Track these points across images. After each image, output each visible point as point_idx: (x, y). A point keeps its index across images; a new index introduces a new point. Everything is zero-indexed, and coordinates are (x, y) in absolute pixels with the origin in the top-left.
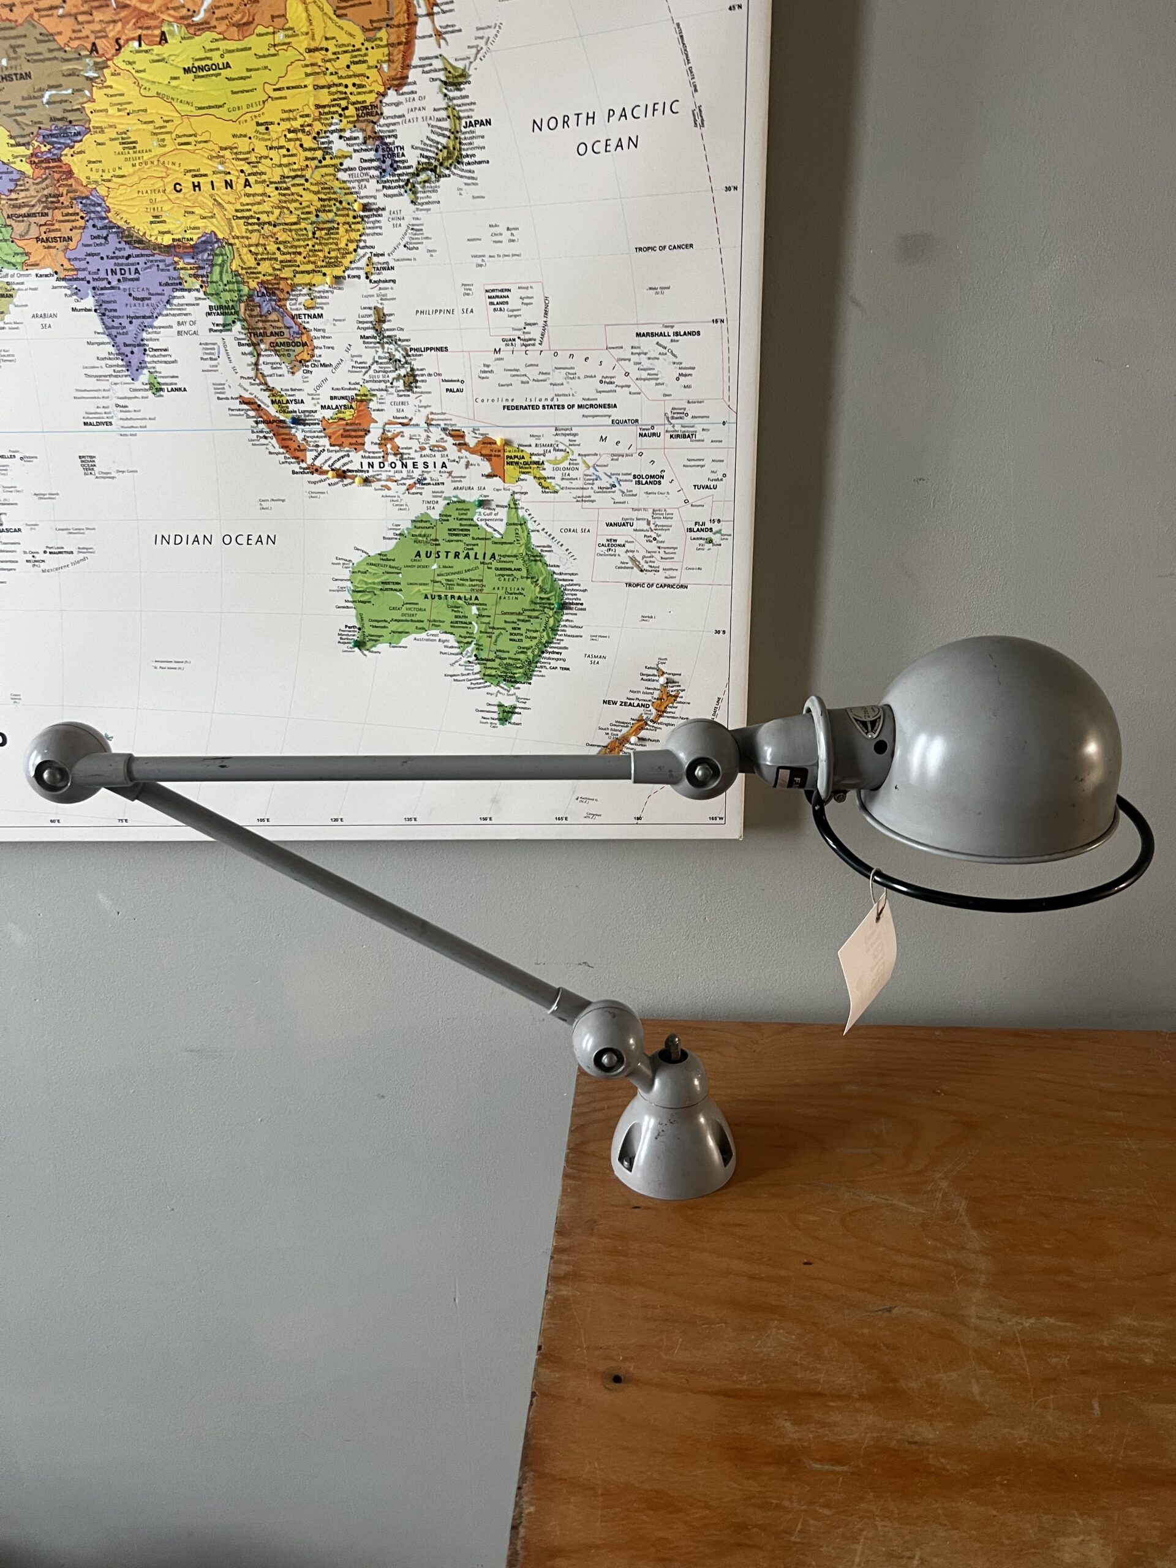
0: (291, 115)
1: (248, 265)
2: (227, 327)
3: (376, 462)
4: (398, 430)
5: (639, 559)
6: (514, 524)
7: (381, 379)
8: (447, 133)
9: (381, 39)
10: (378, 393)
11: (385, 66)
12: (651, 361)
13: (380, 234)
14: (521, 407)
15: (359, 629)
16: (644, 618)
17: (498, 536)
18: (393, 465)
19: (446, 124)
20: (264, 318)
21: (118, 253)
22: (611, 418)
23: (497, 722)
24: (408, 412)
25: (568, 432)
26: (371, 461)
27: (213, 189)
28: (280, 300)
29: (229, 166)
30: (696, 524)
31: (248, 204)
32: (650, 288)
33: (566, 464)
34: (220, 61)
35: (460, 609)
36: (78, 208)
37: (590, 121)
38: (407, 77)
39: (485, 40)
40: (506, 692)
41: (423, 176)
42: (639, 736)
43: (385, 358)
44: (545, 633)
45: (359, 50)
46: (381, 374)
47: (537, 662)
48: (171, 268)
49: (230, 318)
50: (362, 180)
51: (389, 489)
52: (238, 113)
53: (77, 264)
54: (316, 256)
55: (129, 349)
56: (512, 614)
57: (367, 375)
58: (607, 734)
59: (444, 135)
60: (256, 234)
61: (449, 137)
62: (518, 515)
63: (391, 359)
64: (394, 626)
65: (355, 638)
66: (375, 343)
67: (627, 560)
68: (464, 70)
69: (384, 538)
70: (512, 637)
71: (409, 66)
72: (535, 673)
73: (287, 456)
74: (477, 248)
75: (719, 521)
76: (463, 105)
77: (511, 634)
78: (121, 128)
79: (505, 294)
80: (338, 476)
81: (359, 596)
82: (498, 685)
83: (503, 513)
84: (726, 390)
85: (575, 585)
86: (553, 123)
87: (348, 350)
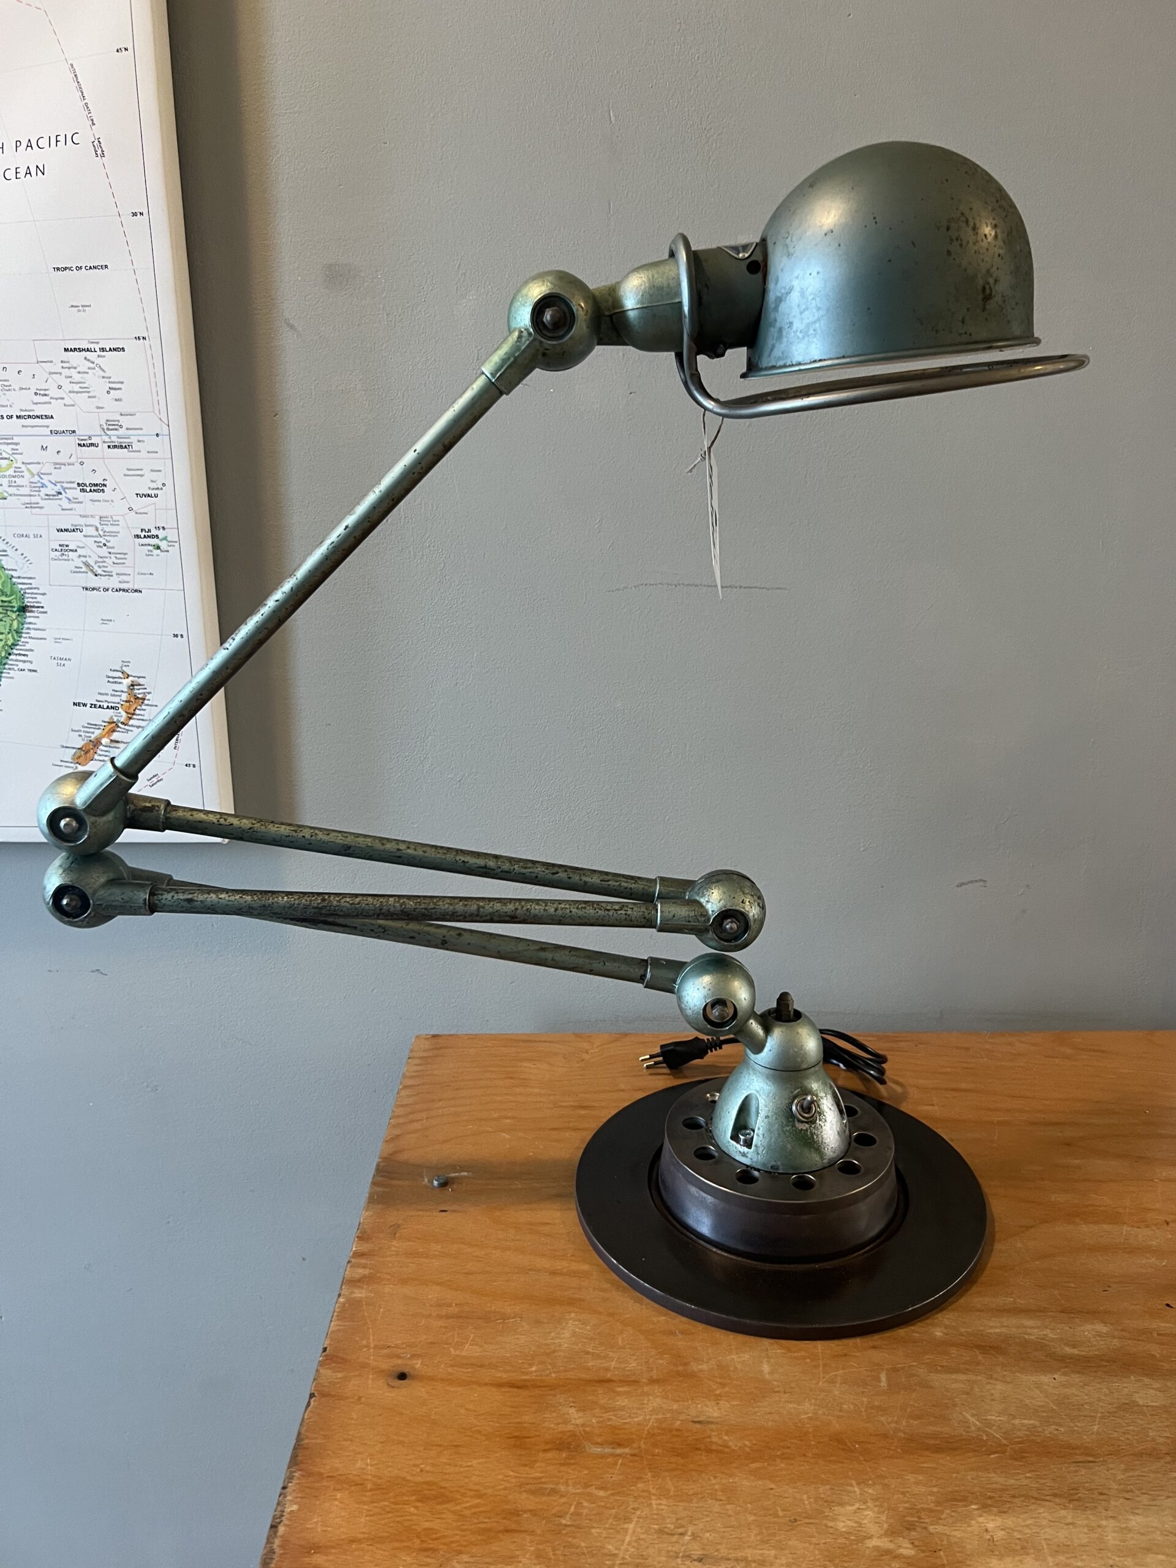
5: (92, 563)
12: (81, 375)
16: (105, 621)
22: (50, 429)
25: (9, 441)
30: (142, 530)
32: (72, 306)
33: (11, 472)
42: (112, 738)
44: (10, 635)
47: (5, 664)
58: (80, 736)
67: (82, 565)
72: (3, 675)
75: (164, 528)
84: (156, 403)
85: (35, 588)
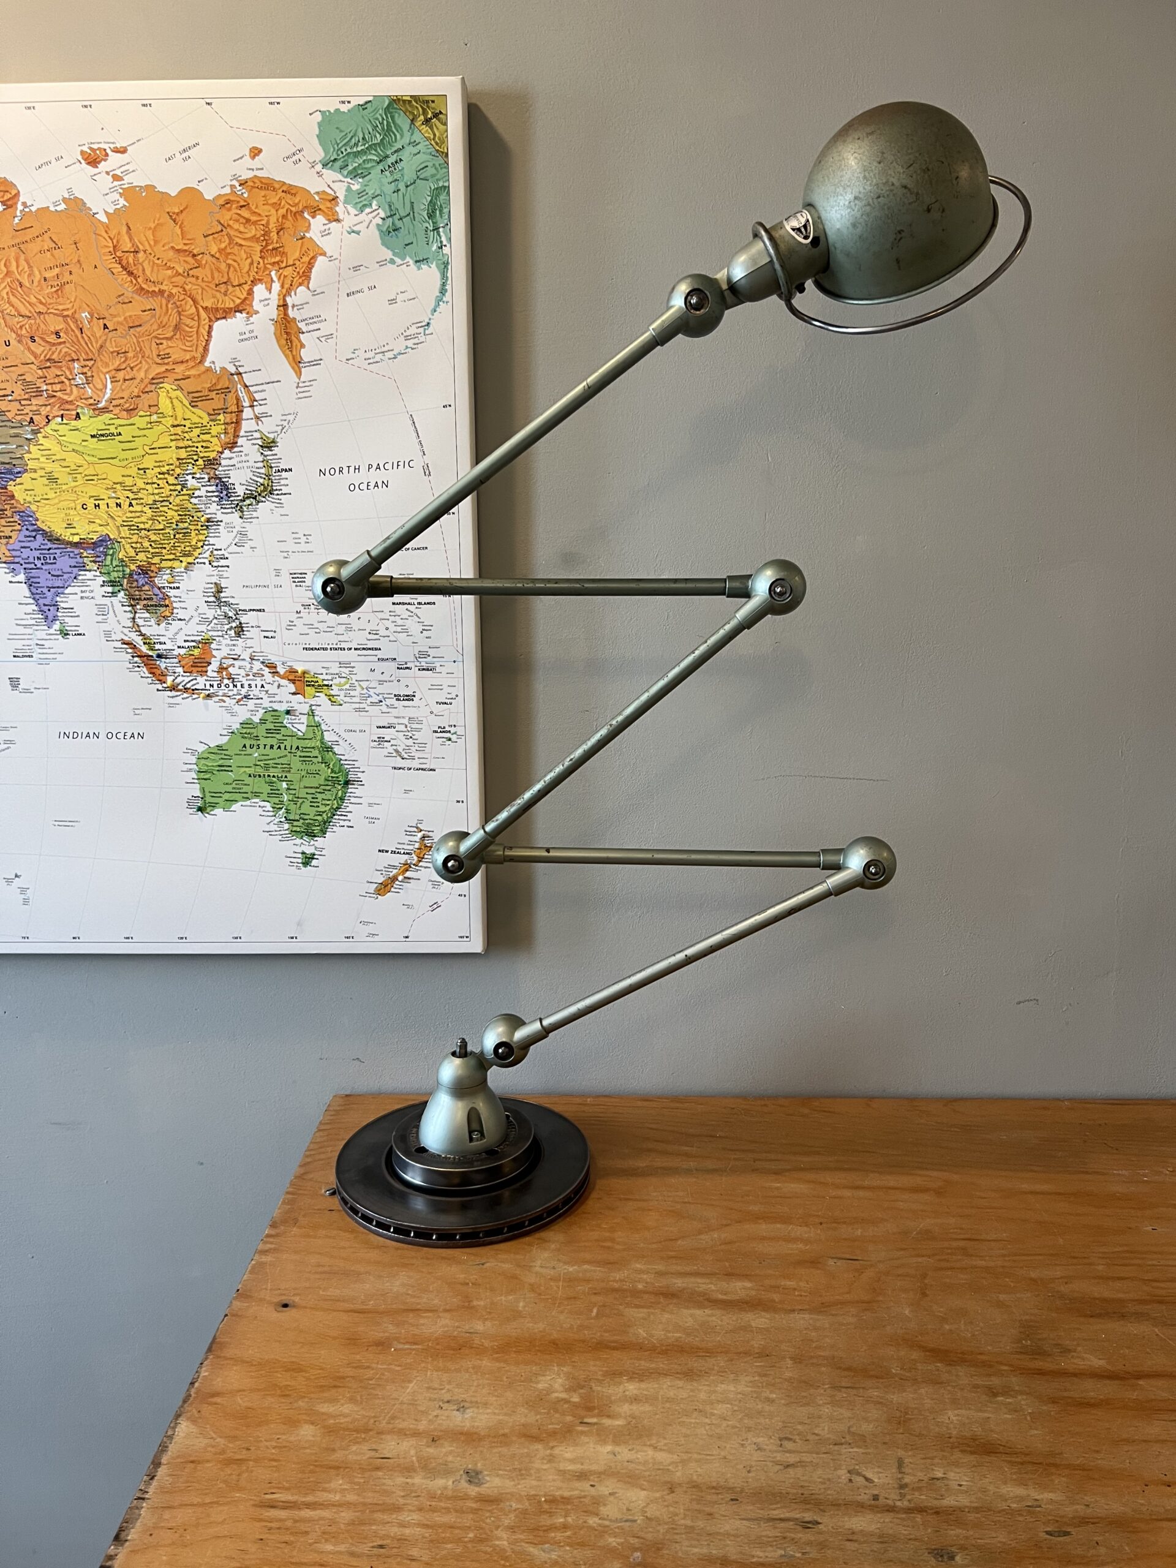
0: (161, 464)
1: (130, 555)
2: (114, 594)
3: (215, 684)
4: (231, 663)
5: (401, 750)
6: (312, 726)
7: (219, 629)
8: (263, 476)
9: (220, 420)
10: (217, 639)
11: (222, 436)
12: (403, 620)
13: (219, 537)
14: (315, 649)
15: (202, 798)
16: (406, 791)
17: (301, 734)
19: (263, 471)
20: (139, 589)
21: (42, 547)
22: (377, 657)
23: (300, 865)
24: (238, 651)
25: (348, 666)
26: (211, 683)
27: (108, 508)
28: (151, 577)
30: (439, 728)
31: (131, 517)
33: (347, 686)
34: (115, 431)
35: (274, 784)
36: (17, 518)
37: (357, 470)
38: (237, 443)
39: (287, 421)
40: (308, 843)
41: (248, 502)
42: (406, 875)
43: (222, 615)
44: (336, 801)
45: (205, 426)
46: (219, 626)
47: (330, 822)
48: (78, 556)
49: (117, 589)
50: (207, 503)
51: (224, 702)
52: (126, 462)
53: (15, 553)
54: (176, 550)
55: (47, 608)
56: (312, 787)
57: (210, 626)
58: (382, 874)
59: (261, 477)
60: (136, 536)
61: (265, 479)
62: (314, 720)
63: (226, 616)
64: (227, 796)
65: (199, 804)
66: (215, 606)
67: (392, 751)
68: (274, 439)
69: (221, 735)
70: (312, 804)
71: (238, 436)
72: (329, 830)
73: (154, 679)
74: (283, 547)
75: (455, 726)
76: (273, 459)
77: (311, 802)
78: (48, 470)
79: (304, 575)
80: (189, 693)
81: (202, 775)
82: (302, 838)
83: (304, 719)
84: (455, 639)
85: (356, 768)
86: (332, 471)
87: (196, 610)
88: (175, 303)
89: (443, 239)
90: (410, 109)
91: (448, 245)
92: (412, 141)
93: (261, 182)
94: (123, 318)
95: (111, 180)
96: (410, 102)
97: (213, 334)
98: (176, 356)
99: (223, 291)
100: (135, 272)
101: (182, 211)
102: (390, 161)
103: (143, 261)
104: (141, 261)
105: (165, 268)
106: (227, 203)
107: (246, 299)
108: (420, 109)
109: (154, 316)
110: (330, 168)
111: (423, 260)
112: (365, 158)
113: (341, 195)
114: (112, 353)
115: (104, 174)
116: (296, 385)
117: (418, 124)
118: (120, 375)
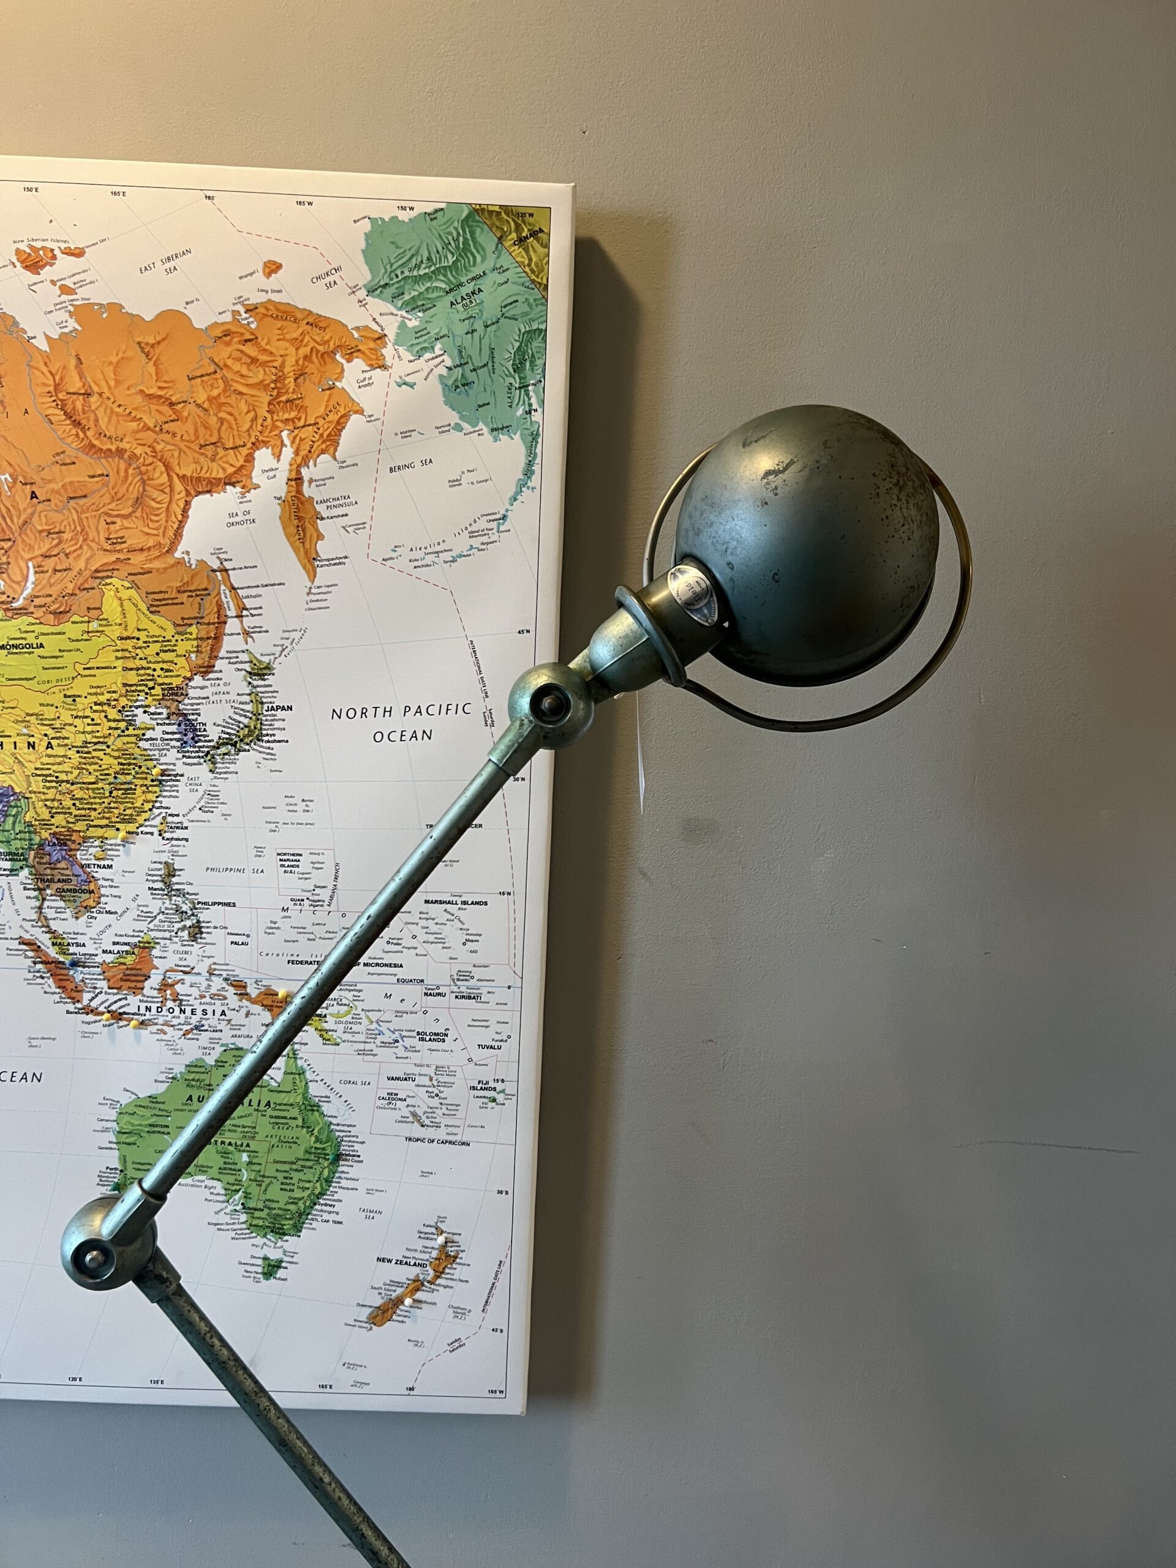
0: (98, 690)
1: (42, 817)
2: (13, 872)
3: (154, 1007)
4: (179, 978)
5: (420, 1112)
6: (292, 1073)
7: (166, 928)
8: (249, 715)
9: (191, 634)
10: (162, 942)
11: (193, 656)
12: (438, 926)
13: (176, 797)
14: (306, 962)
15: (121, 1171)
16: (425, 1174)
17: (276, 1085)
18: (171, 1010)
19: (249, 707)
20: (52, 866)
22: (397, 977)
23: (261, 1276)
24: (191, 961)
25: (352, 988)
26: (149, 1005)
27: (15, 748)
28: (71, 850)
29: (33, 730)
30: (479, 1082)
31: (48, 764)
33: (349, 1018)
34: (34, 642)
35: (230, 1156)
37: (387, 714)
38: (214, 666)
39: (290, 640)
40: (273, 1244)
41: (223, 750)
43: (172, 909)
44: (318, 1185)
45: (168, 641)
46: (166, 924)
47: (308, 1214)
49: (18, 864)
50: (163, 749)
51: (165, 1033)
52: (47, 686)
54: (111, 812)
56: (285, 1162)
57: (152, 924)
58: (380, 1294)
59: (246, 716)
60: (53, 791)
61: (251, 718)
62: (296, 1064)
63: (178, 910)
65: (116, 1180)
66: (163, 895)
67: (408, 1115)
68: (269, 664)
69: (156, 1081)
70: (283, 1187)
71: (216, 657)
72: (305, 1226)
73: (63, 995)
74: (270, 815)
75: (503, 1081)
76: (266, 692)
77: (282, 1184)
79: (297, 858)
80: (113, 1017)
81: (124, 1138)
82: (265, 1236)
84: (512, 956)
85: (353, 1136)
86: (351, 714)
87: (134, 900)
88: (138, 468)
89: (533, 401)
90: (498, 223)
91: (540, 410)
92: (498, 266)
93: (277, 310)
94: (60, 485)
95: (59, 293)
96: (499, 213)
97: (190, 513)
98: (134, 539)
99: (209, 454)
100: (84, 422)
101: (159, 343)
102: (465, 290)
103: (96, 409)
104: (93, 407)
105: (129, 418)
106: (225, 335)
107: (242, 466)
108: (512, 224)
109: (106, 485)
110: (378, 296)
111: (502, 429)
112: (429, 285)
113: (391, 332)
114: (40, 532)
115: (48, 283)
116: (307, 590)
117: (507, 244)
118: (49, 564)
